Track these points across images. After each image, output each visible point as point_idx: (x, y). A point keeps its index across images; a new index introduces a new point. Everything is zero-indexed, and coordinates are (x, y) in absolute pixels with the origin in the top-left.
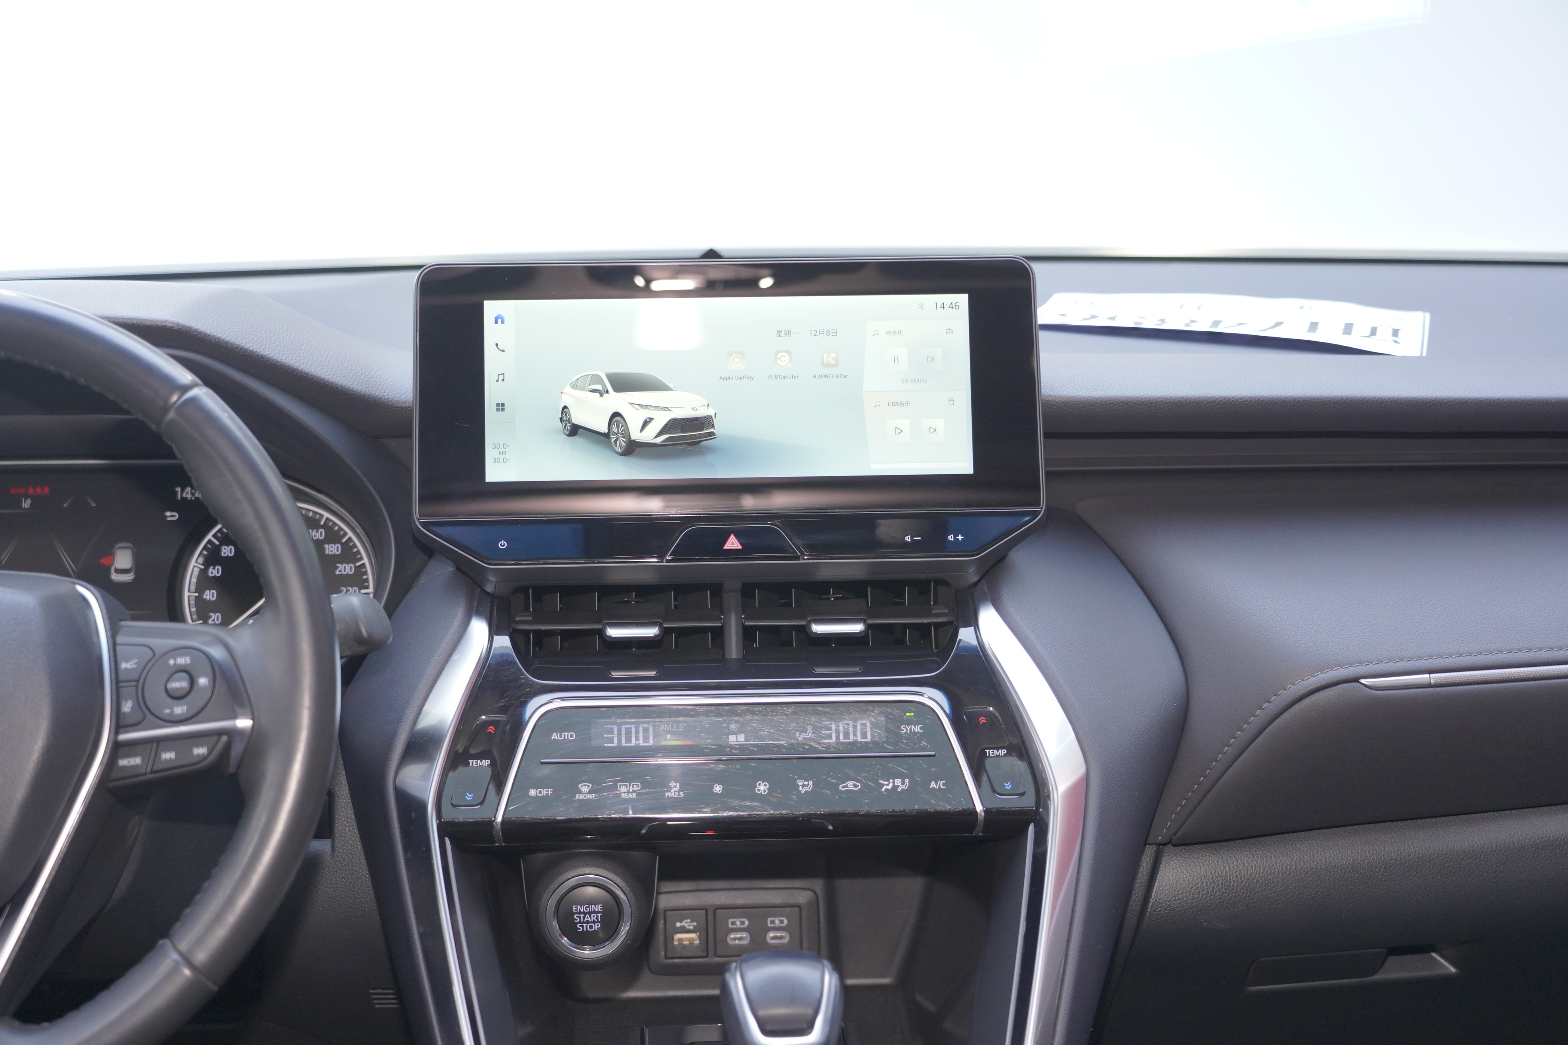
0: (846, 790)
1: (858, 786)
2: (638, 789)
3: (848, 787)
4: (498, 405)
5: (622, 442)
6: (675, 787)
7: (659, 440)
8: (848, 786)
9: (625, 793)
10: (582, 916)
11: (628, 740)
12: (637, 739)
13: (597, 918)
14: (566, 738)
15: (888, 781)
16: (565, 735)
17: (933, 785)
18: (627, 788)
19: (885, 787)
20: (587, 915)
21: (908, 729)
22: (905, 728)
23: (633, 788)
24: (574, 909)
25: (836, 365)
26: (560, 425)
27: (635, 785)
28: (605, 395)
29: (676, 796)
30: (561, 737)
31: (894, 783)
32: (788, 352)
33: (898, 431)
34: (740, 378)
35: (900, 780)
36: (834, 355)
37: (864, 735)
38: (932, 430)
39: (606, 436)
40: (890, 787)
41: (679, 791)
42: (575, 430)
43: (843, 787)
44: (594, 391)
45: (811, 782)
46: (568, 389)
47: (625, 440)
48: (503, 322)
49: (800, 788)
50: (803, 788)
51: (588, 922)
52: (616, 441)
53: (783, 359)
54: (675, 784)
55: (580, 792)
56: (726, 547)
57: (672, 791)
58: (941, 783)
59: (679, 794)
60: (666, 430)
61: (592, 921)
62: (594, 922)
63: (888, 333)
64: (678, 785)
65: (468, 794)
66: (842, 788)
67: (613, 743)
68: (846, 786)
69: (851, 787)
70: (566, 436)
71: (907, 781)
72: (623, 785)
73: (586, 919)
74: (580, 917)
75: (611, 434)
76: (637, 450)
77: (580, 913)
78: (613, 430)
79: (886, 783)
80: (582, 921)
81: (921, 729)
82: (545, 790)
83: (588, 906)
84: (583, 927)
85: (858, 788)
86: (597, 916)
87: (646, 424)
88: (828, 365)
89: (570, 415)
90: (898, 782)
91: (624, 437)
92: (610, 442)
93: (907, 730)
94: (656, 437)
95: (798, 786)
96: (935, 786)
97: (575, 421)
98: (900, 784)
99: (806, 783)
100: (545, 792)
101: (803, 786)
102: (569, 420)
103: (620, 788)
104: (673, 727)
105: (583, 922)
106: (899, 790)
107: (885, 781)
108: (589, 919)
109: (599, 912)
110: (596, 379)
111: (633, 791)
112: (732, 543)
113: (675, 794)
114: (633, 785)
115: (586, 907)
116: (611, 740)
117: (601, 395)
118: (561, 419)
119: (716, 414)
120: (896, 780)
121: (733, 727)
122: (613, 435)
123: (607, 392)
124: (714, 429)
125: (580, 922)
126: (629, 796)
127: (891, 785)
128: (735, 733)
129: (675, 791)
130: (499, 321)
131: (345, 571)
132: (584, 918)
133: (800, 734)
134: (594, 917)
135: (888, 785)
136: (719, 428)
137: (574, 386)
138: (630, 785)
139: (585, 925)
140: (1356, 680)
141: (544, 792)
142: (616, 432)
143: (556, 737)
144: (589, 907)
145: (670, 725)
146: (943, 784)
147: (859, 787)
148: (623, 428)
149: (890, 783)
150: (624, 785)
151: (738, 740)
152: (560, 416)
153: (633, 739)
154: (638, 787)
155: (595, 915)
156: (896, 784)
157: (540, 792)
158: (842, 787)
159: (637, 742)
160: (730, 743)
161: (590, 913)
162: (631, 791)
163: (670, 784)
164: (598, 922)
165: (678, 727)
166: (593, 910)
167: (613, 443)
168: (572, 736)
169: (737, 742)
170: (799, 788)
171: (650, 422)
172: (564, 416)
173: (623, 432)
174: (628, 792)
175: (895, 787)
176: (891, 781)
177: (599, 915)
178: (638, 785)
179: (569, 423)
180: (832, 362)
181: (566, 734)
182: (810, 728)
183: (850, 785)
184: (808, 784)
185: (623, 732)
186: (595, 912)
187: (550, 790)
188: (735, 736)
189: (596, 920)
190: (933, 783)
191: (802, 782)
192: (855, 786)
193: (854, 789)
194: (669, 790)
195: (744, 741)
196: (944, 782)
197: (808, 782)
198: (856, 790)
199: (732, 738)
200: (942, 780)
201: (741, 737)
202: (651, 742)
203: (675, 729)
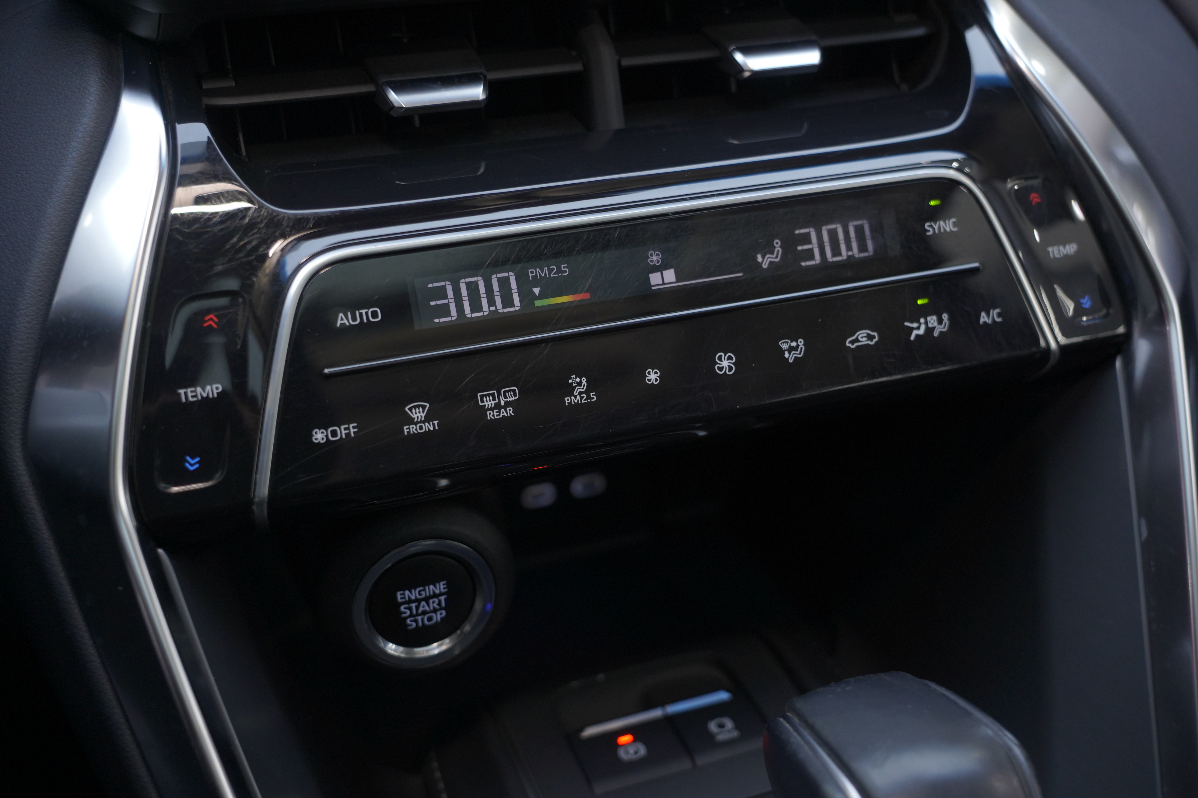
0: (857, 347)
1: (874, 337)
2: (514, 399)
3: (859, 341)
6: (580, 384)
8: (860, 339)
9: (492, 409)
10: (413, 605)
11: (476, 306)
12: (491, 302)
13: (439, 604)
14: (365, 321)
15: (918, 321)
16: (361, 314)
17: (984, 318)
18: (494, 399)
19: (915, 332)
20: (423, 603)
21: (936, 227)
22: (931, 226)
23: (505, 397)
24: (399, 597)
27: (508, 391)
29: (583, 402)
30: (354, 319)
31: (926, 323)
35: (935, 317)
37: (863, 248)
40: (921, 331)
41: (587, 392)
43: (852, 342)
45: (801, 342)
49: (787, 355)
50: (790, 353)
51: (424, 613)
54: (578, 380)
55: (411, 421)
57: (576, 392)
58: (995, 312)
59: (588, 397)
61: (432, 608)
62: (435, 611)
64: (584, 380)
65: (188, 458)
66: (850, 345)
67: (449, 315)
68: (857, 340)
69: (864, 341)
71: (945, 316)
72: (486, 396)
73: (421, 609)
74: (410, 609)
77: (410, 601)
79: (915, 325)
80: (414, 612)
81: (955, 224)
82: (342, 427)
83: (421, 588)
84: (416, 621)
85: (874, 341)
86: (440, 602)
90: (932, 320)
93: (934, 229)
95: (782, 352)
96: (986, 319)
98: (936, 324)
99: (794, 344)
100: (344, 432)
101: (791, 349)
103: (482, 401)
104: (550, 271)
105: (417, 615)
106: (936, 334)
107: (912, 322)
108: (427, 608)
109: (441, 594)
111: (508, 404)
113: (582, 398)
114: (505, 392)
115: (419, 592)
116: (445, 310)
120: (929, 318)
121: (655, 258)
125: (411, 615)
126: (502, 414)
127: (923, 327)
128: (660, 269)
129: (580, 393)
132: (417, 608)
133: (763, 257)
134: (434, 603)
135: (918, 328)
138: (499, 394)
139: (419, 618)
141: (342, 432)
143: (345, 321)
144: (424, 590)
145: (546, 268)
146: (999, 315)
147: (876, 339)
149: (920, 324)
150: (489, 395)
151: (666, 282)
153: (484, 302)
154: (514, 395)
155: (436, 600)
156: (930, 325)
157: (334, 434)
158: (849, 342)
159: (493, 308)
160: (653, 288)
161: (427, 599)
162: (503, 403)
163: (570, 381)
164: (441, 609)
165: (559, 271)
166: (432, 593)
168: (374, 315)
169: (664, 284)
170: (784, 354)
174: (498, 406)
175: (929, 331)
176: (922, 320)
177: (442, 598)
178: (514, 391)
181: (363, 311)
182: (777, 243)
183: (862, 337)
184: (798, 346)
185: (464, 292)
186: (435, 596)
187: (351, 426)
188: (659, 274)
189: (438, 607)
190: (983, 314)
191: (788, 343)
192: (870, 337)
193: (869, 342)
194: (569, 390)
195: (674, 280)
196: (998, 310)
197: (797, 342)
198: (872, 343)
199: (655, 279)
200: (995, 308)
201: (670, 275)
202: (517, 305)
203: (555, 273)
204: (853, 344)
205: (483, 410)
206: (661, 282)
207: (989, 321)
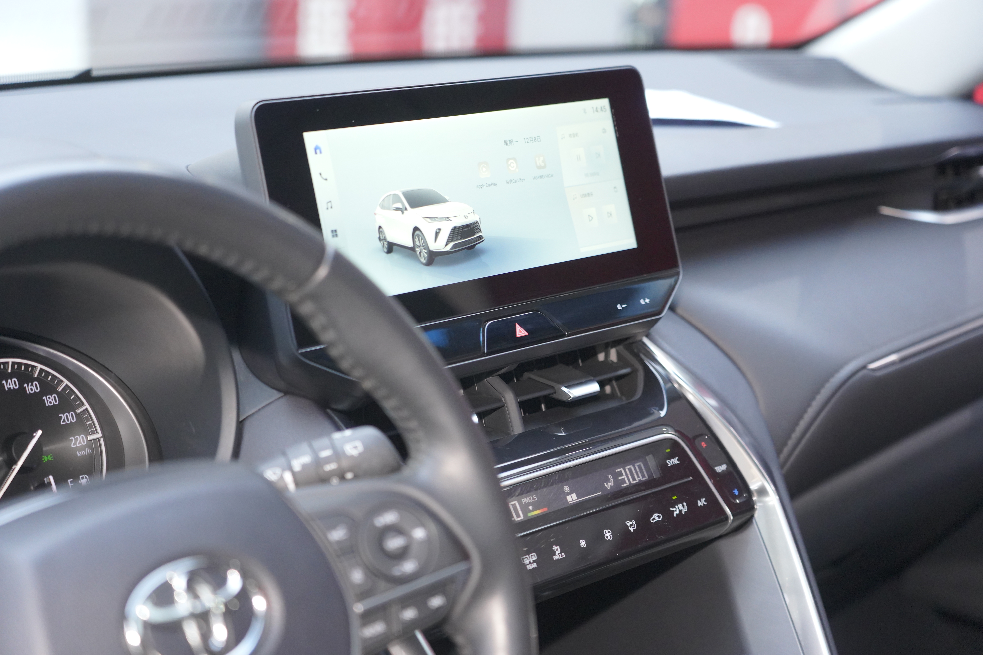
0: (655, 522)
2: (535, 559)
3: (655, 519)
4: (332, 231)
5: (424, 254)
7: (448, 248)
8: (655, 518)
9: (528, 565)
18: (528, 560)
19: (675, 513)
21: (671, 462)
22: (669, 462)
23: (532, 558)
25: (544, 167)
26: (379, 244)
27: (532, 555)
28: (405, 212)
29: (560, 558)
31: (678, 508)
32: (514, 159)
33: (590, 218)
34: (489, 186)
36: (542, 158)
37: (643, 476)
38: (609, 215)
39: (413, 249)
40: (677, 512)
41: (561, 553)
42: (391, 248)
44: (397, 209)
46: (379, 210)
47: (426, 251)
48: (321, 152)
49: (630, 529)
50: (631, 527)
52: (420, 253)
53: (512, 165)
54: (556, 548)
57: (557, 554)
59: (562, 556)
60: (451, 238)
63: (570, 135)
64: (558, 547)
69: (657, 519)
70: (385, 254)
71: (685, 504)
72: (524, 558)
75: (416, 247)
76: (436, 259)
78: (416, 243)
79: (674, 509)
81: (678, 460)
85: (661, 518)
87: (437, 234)
88: (540, 168)
89: (384, 234)
90: (680, 506)
91: (425, 249)
92: (416, 254)
94: (446, 245)
96: (700, 504)
97: (390, 239)
98: (682, 508)
99: (631, 523)
101: (631, 525)
102: (385, 239)
103: (524, 561)
104: (530, 499)
106: (683, 513)
107: (673, 508)
110: (396, 198)
111: (534, 561)
112: (520, 332)
113: (559, 556)
117: (403, 213)
118: (379, 238)
119: (480, 219)
121: (567, 489)
122: (417, 248)
123: (406, 209)
124: (481, 233)
126: (533, 567)
127: (678, 510)
128: (570, 494)
129: (559, 554)
130: (318, 151)
131: (68, 420)
133: (607, 484)
136: (485, 232)
137: (383, 207)
138: (529, 557)
140: (864, 367)
142: (419, 244)
145: (528, 498)
146: (705, 501)
148: (423, 241)
149: (676, 509)
150: (526, 558)
151: (573, 500)
152: (378, 236)
154: (535, 557)
156: (680, 509)
160: (570, 503)
162: (532, 562)
163: (553, 549)
167: (419, 256)
170: (628, 528)
171: (439, 232)
172: (381, 235)
173: (424, 245)
174: (530, 563)
175: (680, 511)
176: (676, 507)
178: (534, 555)
179: (386, 241)
180: (542, 164)
182: (610, 477)
183: (656, 517)
184: (633, 523)
188: (570, 496)
190: (699, 501)
191: (629, 522)
192: (659, 517)
193: (659, 519)
194: (554, 553)
195: (577, 499)
196: (704, 499)
198: (660, 520)
199: (569, 498)
200: (702, 498)
201: (574, 496)
202: (522, 517)
203: (532, 500)
204: (653, 521)
205: (525, 566)
206: (572, 500)
207: (702, 505)
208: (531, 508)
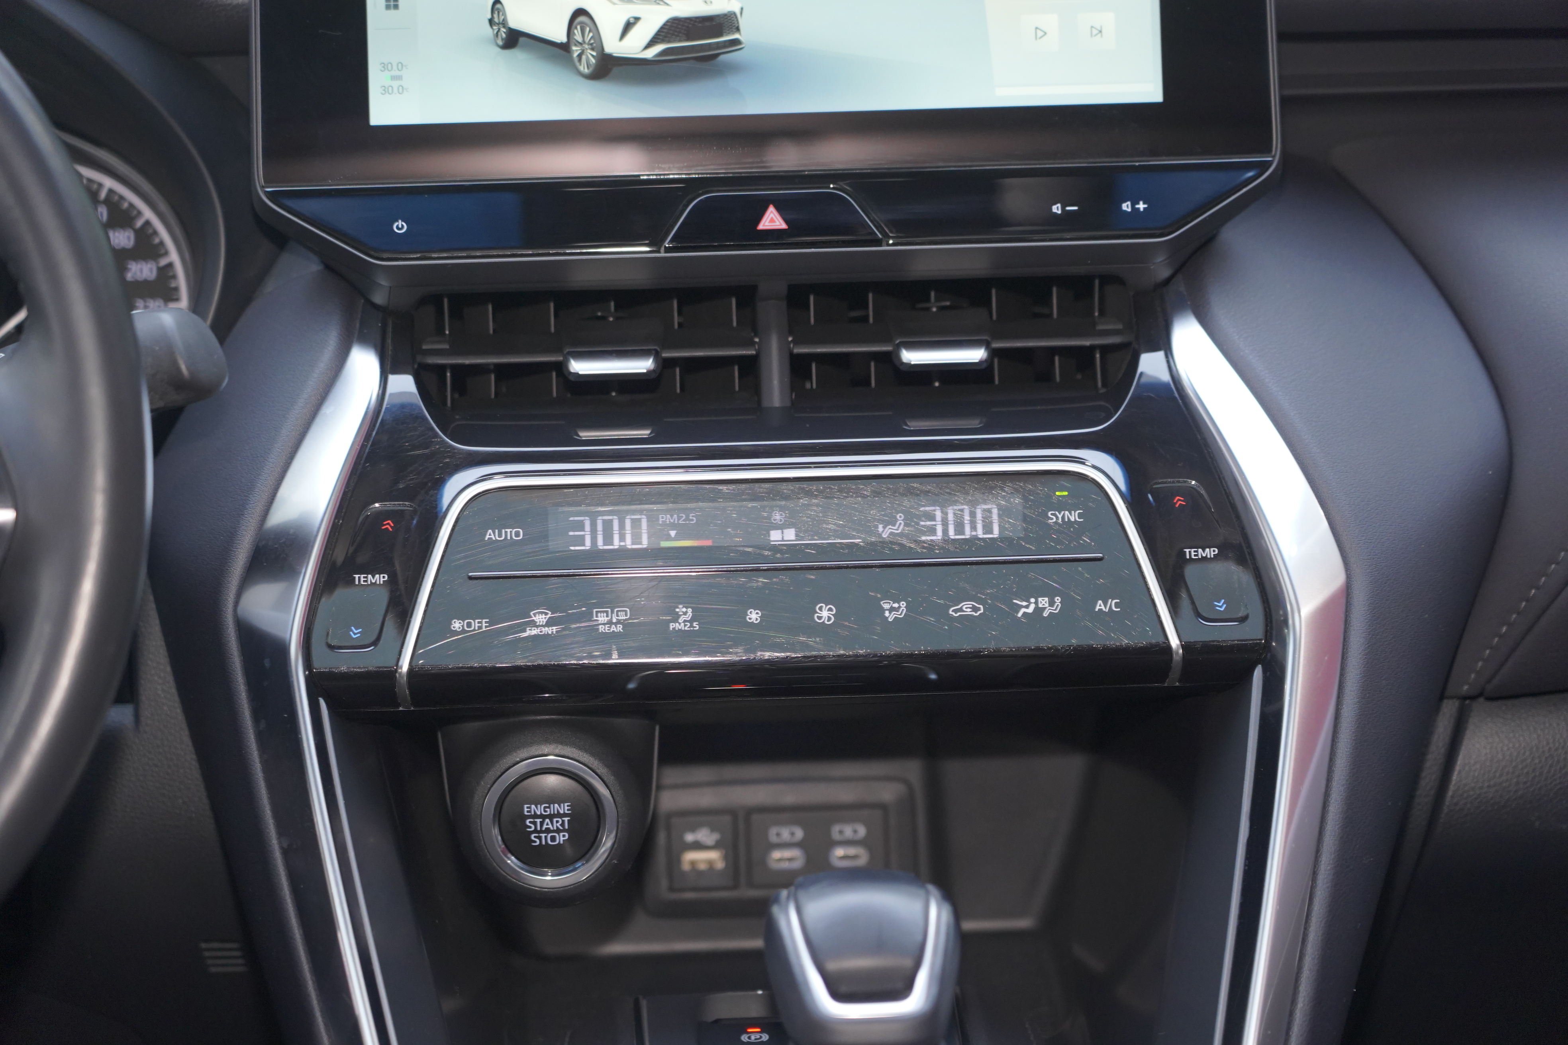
0: (961, 615)
1: (979, 609)
2: (625, 618)
3: (963, 611)
5: (591, 56)
6: (685, 613)
7: (650, 53)
8: (964, 609)
9: (604, 624)
10: (538, 821)
11: (608, 539)
12: (622, 538)
13: (563, 824)
14: (509, 538)
15: (1028, 601)
16: (506, 532)
17: (1100, 605)
18: (607, 616)
19: (1023, 610)
20: (547, 820)
21: (1060, 516)
22: (1055, 514)
23: (618, 616)
24: (526, 810)
26: (489, 32)
27: (621, 611)
29: (686, 629)
30: (500, 536)
31: (1036, 603)
33: (1040, 33)
35: (1046, 599)
37: (988, 528)
38: (1095, 32)
39: (565, 47)
40: (1030, 610)
41: (691, 621)
42: (514, 39)
43: (955, 611)
45: (903, 604)
47: (594, 54)
49: (887, 614)
50: (890, 613)
51: (548, 831)
52: (580, 55)
54: (684, 610)
55: (534, 624)
56: (761, 227)
57: (681, 620)
58: (1112, 603)
59: (691, 626)
60: (661, 37)
61: (555, 828)
62: (558, 831)
64: (690, 610)
65: (353, 628)
66: (953, 613)
67: (584, 545)
68: (961, 610)
69: (968, 612)
70: (499, 50)
71: (1058, 600)
72: (601, 612)
73: (545, 826)
74: (535, 823)
75: (572, 43)
76: (616, 70)
77: (536, 816)
78: (575, 37)
79: (1024, 604)
80: (539, 829)
81: (1080, 516)
82: (477, 621)
83: (547, 805)
84: (540, 838)
85: (979, 613)
86: (563, 821)
87: (628, 27)
89: (504, 14)
90: (1043, 602)
91: (593, 49)
92: (571, 58)
93: (1057, 518)
94: (646, 48)
95: (884, 610)
96: (1103, 607)
97: (513, 24)
98: (1047, 605)
99: (896, 605)
100: (477, 625)
101: (892, 610)
102: (504, 23)
103: (597, 617)
104: (679, 519)
105: (541, 832)
106: (1046, 614)
107: (1022, 600)
108: (550, 826)
109: (565, 815)
111: (619, 622)
112: (772, 219)
113: (685, 625)
114: (617, 611)
115: (545, 807)
116: (581, 540)
118: (491, 22)
119: (742, 9)
120: (1040, 599)
121: (777, 517)
122: (576, 45)
124: (740, 34)
125: (535, 831)
126: (612, 630)
127: (1032, 606)
128: (781, 527)
129: (685, 621)
131: (141, 273)
132: (542, 824)
133: (884, 528)
134: (557, 823)
135: (1027, 607)
136: (749, 34)
138: (612, 612)
139: (543, 835)
141: (475, 624)
142: (580, 39)
143: (492, 536)
144: (549, 807)
145: (675, 516)
146: (1117, 605)
147: (982, 611)
148: (591, 35)
149: (1030, 603)
150: (603, 612)
151: (785, 539)
152: (489, 16)
153: (616, 538)
154: (626, 615)
155: (560, 820)
156: (1040, 606)
157: (469, 625)
158: (953, 611)
159: (622, 544)
160: (772, 543)
161: (551, 817)
162: (614, 620)
163: (677, 610)
164: (564, 830)
165: (687, 519)
166: (556, 812)
167: (576, 60)
168: (517, 534)
169: (783, 540)
170: (884, 613)
171: (634, 24)
172: (496, 16)
173: (592, 41)
174: (610, 623)
175: (1039, 610)
176: (1032, 600)
177: (566, 819)
178: (626, 611)
179: (504, 27)
181: (509, 530)
182: (900, 517)
183: (966, 608)
184: (900, 607)
185: (600, 527)
186: (559, 815)
187: (484, 620)
188: (780, 531)
189: (561, 828)
190: (1100, 602)
191: (889, 603)
192: (975, 609)
193: (973, 613)
194: (676, 618)
195: (795, 538)
196: (1117, 601)
197: (899, 603)
198: (976, 615)
199: (776, 534)
200: (1113, 598)
201: (790, 533)
202: (645, 543)
203: (684, 521)
204: (956, 613)
205: (596, 624)
206: (781, 539)
207: (1106, 610)
208: (673, 533)
